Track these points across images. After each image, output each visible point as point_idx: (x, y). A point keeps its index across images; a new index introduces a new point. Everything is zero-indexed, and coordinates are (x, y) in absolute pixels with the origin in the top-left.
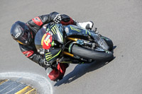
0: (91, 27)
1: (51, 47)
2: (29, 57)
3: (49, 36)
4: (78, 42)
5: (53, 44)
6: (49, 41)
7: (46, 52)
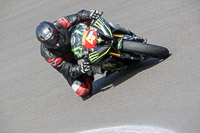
1: (97, 44)
4: (126, 38)
5: (100, 40)
7: (90, 52)
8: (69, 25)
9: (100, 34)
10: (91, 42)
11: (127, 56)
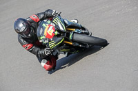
1: (55, 36)
2: (28, 50)
3: (51, 27)
5: (56, 33)
6: (53, 31)
7: (49, 41)
9: (57, 29)
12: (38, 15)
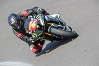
0: (59, 17)
1: (37, 29)
3: (35, 22)
4: (54, 26)
5: (38, 27)
6: (35, 25)
7: (33, 33)
8: (28, 15)
9: (38, 23)
10: (34, 27)
11: (54, 36)
12: (28, 11)
